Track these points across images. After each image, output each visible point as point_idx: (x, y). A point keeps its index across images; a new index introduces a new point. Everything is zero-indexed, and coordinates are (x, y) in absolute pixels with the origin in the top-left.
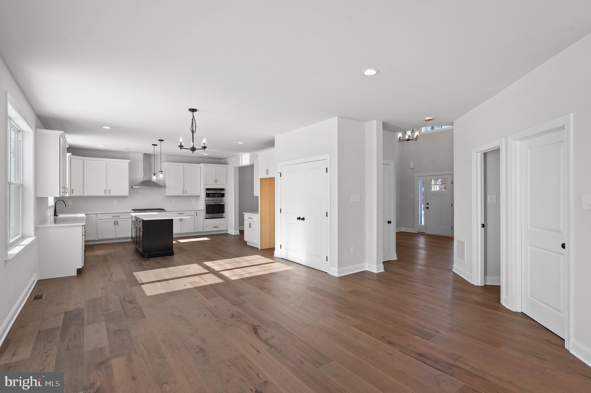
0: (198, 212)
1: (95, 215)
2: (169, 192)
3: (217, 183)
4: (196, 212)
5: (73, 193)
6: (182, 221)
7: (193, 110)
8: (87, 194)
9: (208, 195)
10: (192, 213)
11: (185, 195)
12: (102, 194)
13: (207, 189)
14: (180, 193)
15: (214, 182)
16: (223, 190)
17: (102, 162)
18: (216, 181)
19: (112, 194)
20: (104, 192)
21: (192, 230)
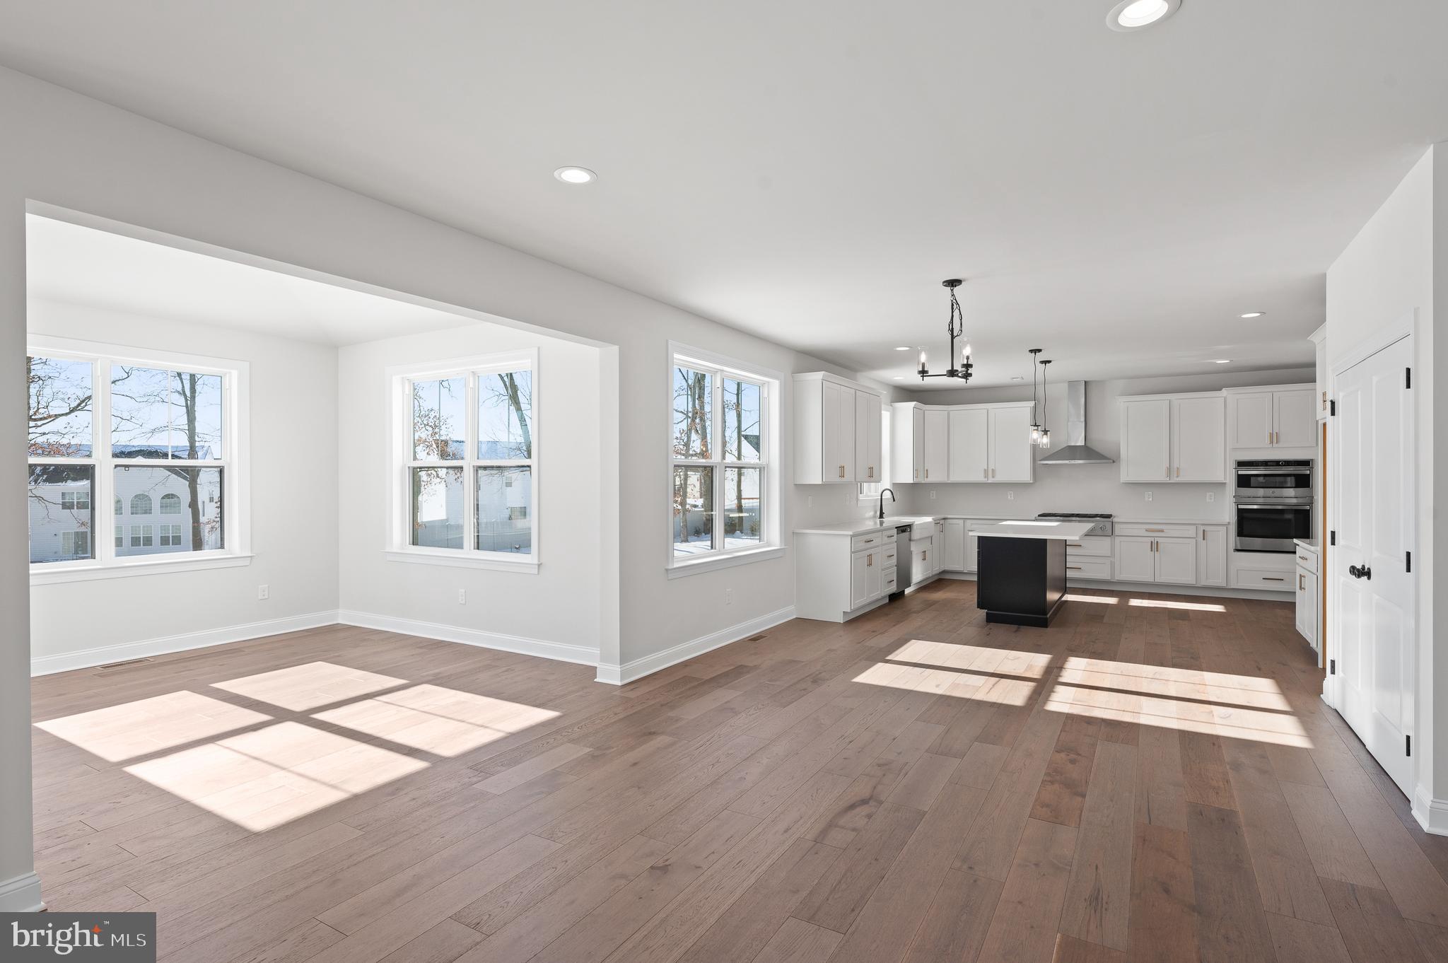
0: (1207, 528)
1: (962, 521)
2: (1127, 473)
3: (1280, 445)
4: (1202, 528)
5: (927, 477)
6: (1157, 551)
7: (953, 283)
8: (955, 478)
9: (1243, 482)
10: (1191, 531)
11: (1175, 480)
12: (980, 478)
13: (1241, 464)
14: (1161, 477)
15: (1267, 440)
16: (1306, 463)
17: (979, 411)
18: (1274, 438)
19: (999, 478)
20: (982, 474)
21: (1190, 580)
